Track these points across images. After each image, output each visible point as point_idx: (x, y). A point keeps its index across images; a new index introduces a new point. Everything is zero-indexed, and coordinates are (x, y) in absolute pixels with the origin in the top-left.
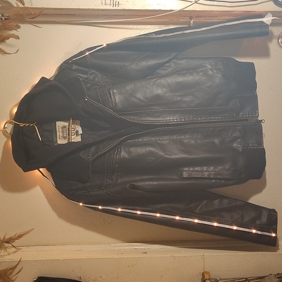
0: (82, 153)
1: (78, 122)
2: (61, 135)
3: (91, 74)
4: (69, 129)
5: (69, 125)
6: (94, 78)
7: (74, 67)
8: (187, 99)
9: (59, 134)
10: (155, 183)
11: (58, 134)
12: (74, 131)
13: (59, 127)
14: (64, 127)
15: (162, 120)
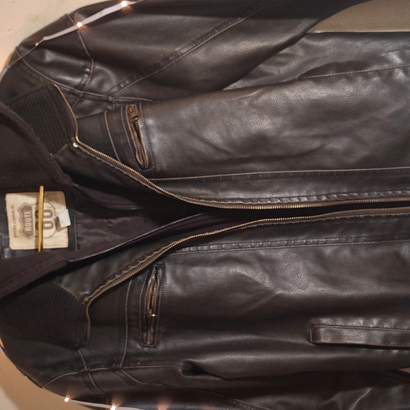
0: (66, 279)
1: (60, 195)
2: (19, 227)
3: (93, 75)
4: (37, 212)
5: (37, 203)
6: (101, 84)
7: (50, 56)
8: (338, 145)
9: (14, 224)
10: (249, 357)
11: (11, 225)
12: (50, 216)
13: (12, 207)
14: (26, 208)
15: (270, 199)
